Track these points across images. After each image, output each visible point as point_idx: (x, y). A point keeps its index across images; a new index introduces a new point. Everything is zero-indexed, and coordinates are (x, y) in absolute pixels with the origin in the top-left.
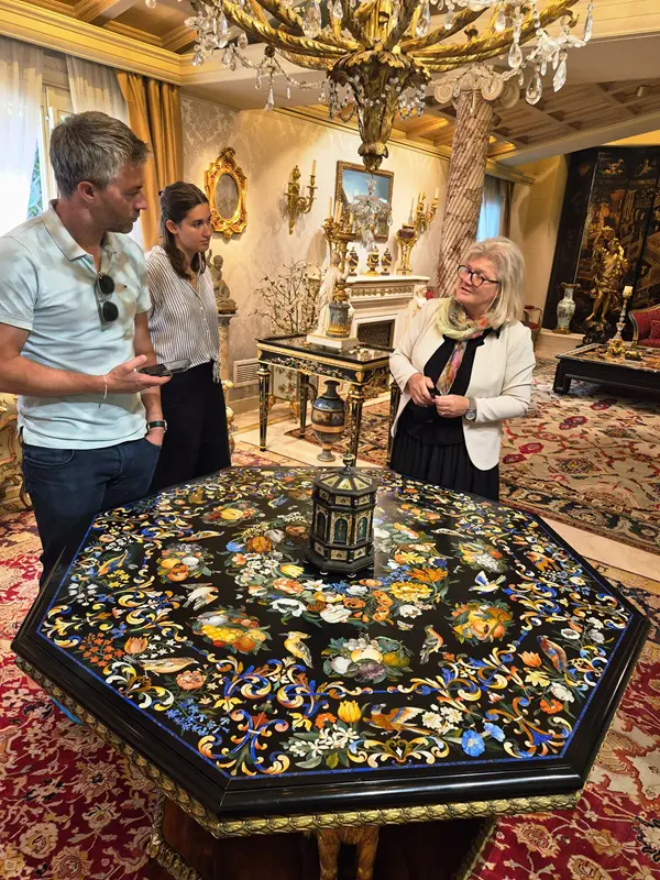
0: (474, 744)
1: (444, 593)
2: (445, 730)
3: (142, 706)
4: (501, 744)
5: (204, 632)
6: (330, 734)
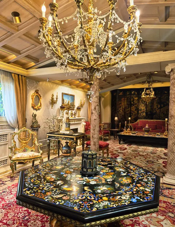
0: (134, 200)
1: (115, 176)
2: (127, 199)
3: (57, 204)
4: (140, 200)
5: (64, 189)
6: (103, 203)
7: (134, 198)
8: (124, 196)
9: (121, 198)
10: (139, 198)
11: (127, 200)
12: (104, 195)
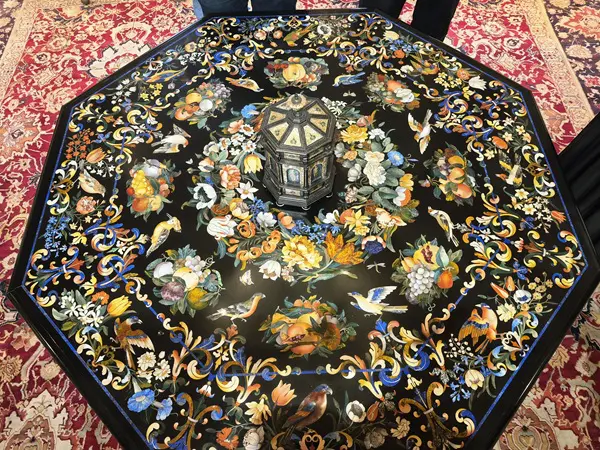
0: (140, 401)
2: (141, 374)
3: (49, 202)
4: (153, 421)
5: (135, 175)
6: (91, 309)
7: (160, 398)
8: (158, 360)
9: (140, 351)
10: (162, 416)
11: (134, 376)
12: (139, 296)
